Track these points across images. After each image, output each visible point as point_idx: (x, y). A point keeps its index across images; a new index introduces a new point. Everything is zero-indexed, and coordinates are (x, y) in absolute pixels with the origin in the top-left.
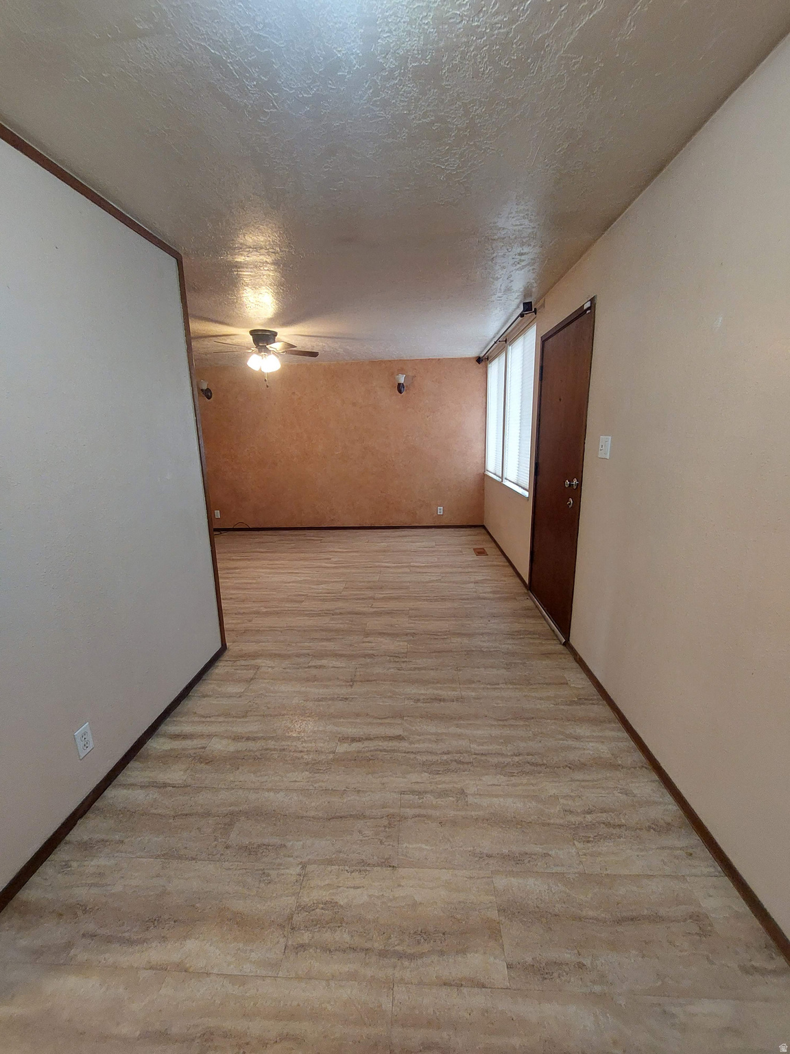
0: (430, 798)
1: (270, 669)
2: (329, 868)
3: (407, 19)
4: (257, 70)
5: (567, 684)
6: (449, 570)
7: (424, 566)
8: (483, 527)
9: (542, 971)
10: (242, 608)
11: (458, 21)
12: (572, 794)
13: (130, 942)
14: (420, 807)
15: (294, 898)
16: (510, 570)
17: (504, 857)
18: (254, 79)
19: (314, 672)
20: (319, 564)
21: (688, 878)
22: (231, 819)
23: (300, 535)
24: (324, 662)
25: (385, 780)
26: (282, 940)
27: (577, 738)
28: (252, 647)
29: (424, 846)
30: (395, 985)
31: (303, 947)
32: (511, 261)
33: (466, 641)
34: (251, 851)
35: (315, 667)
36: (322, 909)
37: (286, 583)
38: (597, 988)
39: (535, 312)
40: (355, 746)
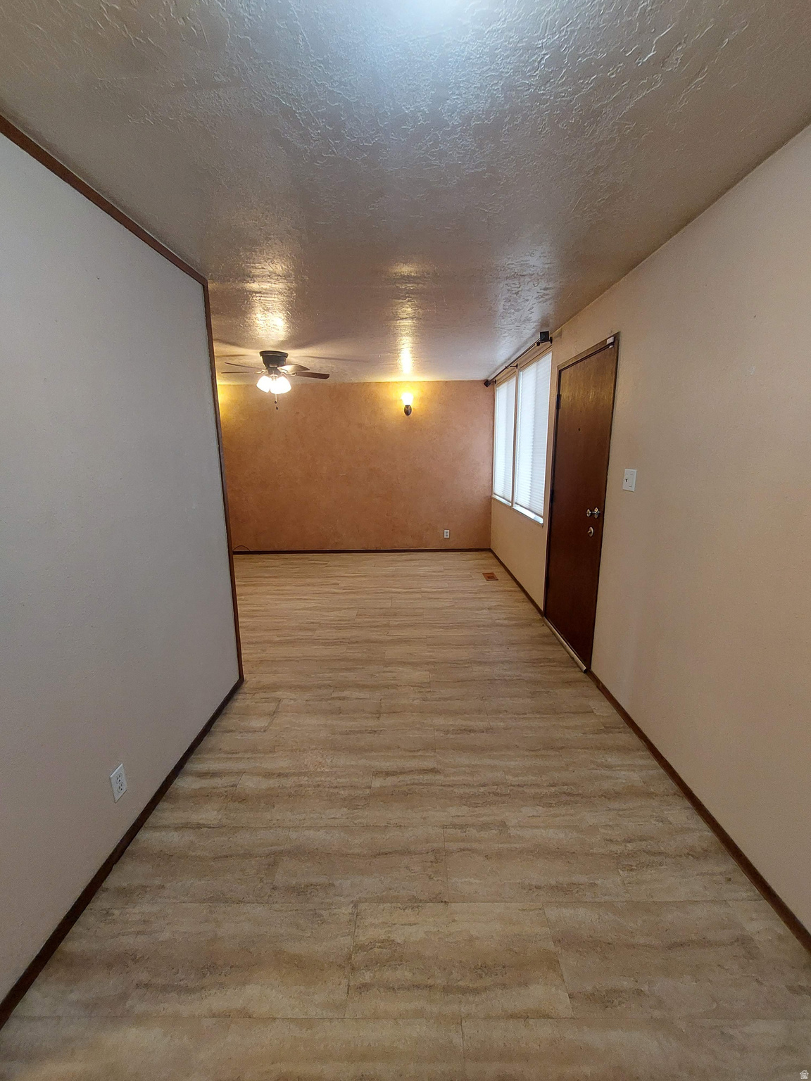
0: (473, 832)
1: (292, 702)
2: (381, 906)
3: (479, 85)
4: (324, 120)
5: (593, 712)
6: (461, 595)
7: (435, 592)
8: (490, 550)
9: (604, 1000)
10: (254, 637)
11: (526, 89)
12: (611, 823)
13: (188, 990)
14: (463, 840)
15: (350, 937)
16: (523, 596)
17: (552, 888)
18: (319, 128)
19: (338, 704)
20: (327, 590)
21: (730, 903)
22: (273, 859)
23: (304, 558)
24: (346, 693)
25: (425, 814)
26: (345, 982)
27: (609, 767)
28: (268, 679)
29: (472, 880)
30: (463, 1021)
31: (364, 987)
32: (536, 295)
33: (487, 669)
34: (300, 891)
35: (340, 699)
36: (380, 947)
37: (296, 610)
38: (657, 1014)
39: (551, 341)
40: (390, 781)
